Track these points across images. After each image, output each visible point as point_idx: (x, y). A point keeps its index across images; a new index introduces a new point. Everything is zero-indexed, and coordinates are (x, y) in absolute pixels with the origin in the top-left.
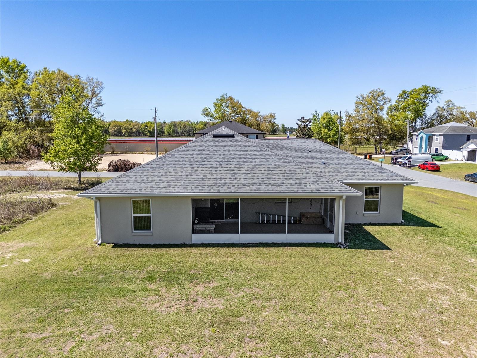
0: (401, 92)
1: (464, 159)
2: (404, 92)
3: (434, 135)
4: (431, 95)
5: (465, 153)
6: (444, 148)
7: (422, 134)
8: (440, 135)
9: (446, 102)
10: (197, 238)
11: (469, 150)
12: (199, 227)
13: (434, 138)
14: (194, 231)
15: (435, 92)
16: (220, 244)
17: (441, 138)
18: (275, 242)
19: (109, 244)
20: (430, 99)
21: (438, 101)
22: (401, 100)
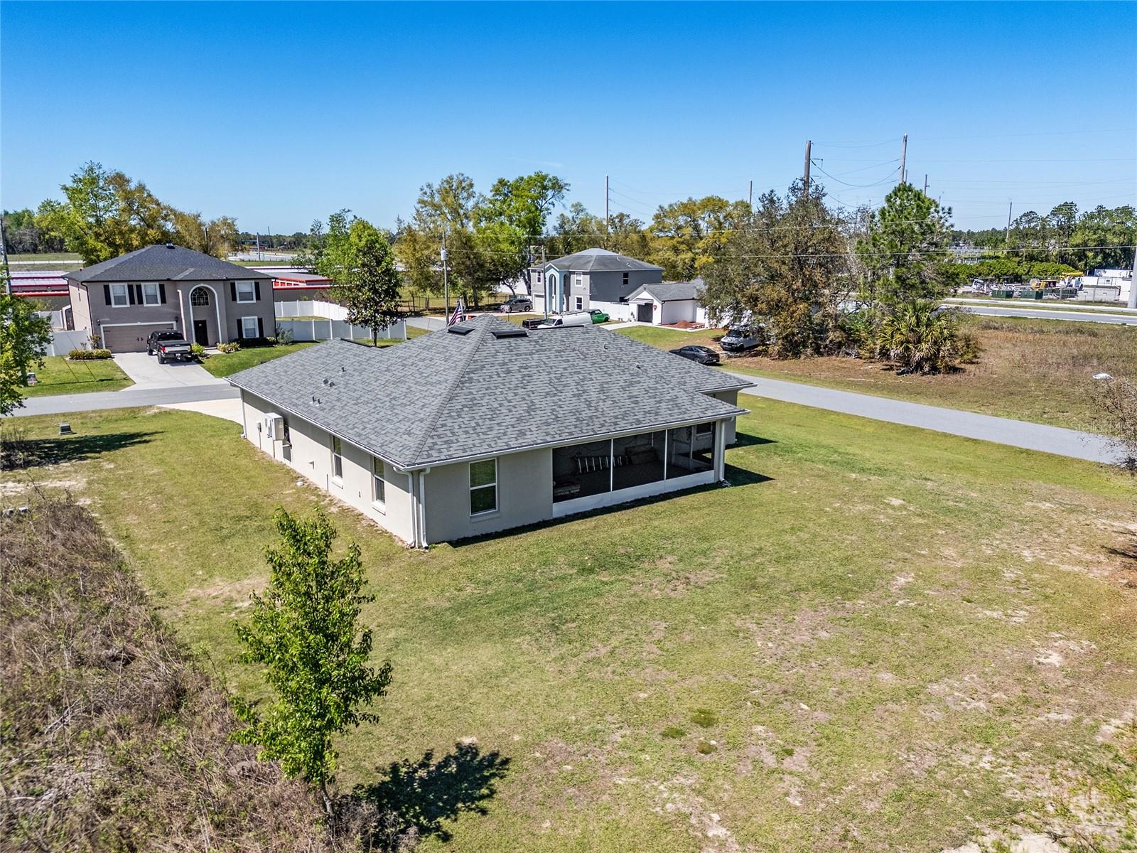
0: (496, 182)
1: (633, 320)
2: (502, 182)
3: (574, 273)
4: (550, 193)
5: (633, 307)
6: (592, 298)
7: (552, 271)
8: (584, 273)
9: (573, 206)
10: (560, 509)
11: (643, 303)
12: (561, 492)
13: (574, 278)
14: (557, 499)
15: (558, 186)
16: (589, 512)
17: (586, 280)
18: (652, 495)
19: (439, 543)
20: (550, 201)
21: (564, 206)
22: (498, 197)
